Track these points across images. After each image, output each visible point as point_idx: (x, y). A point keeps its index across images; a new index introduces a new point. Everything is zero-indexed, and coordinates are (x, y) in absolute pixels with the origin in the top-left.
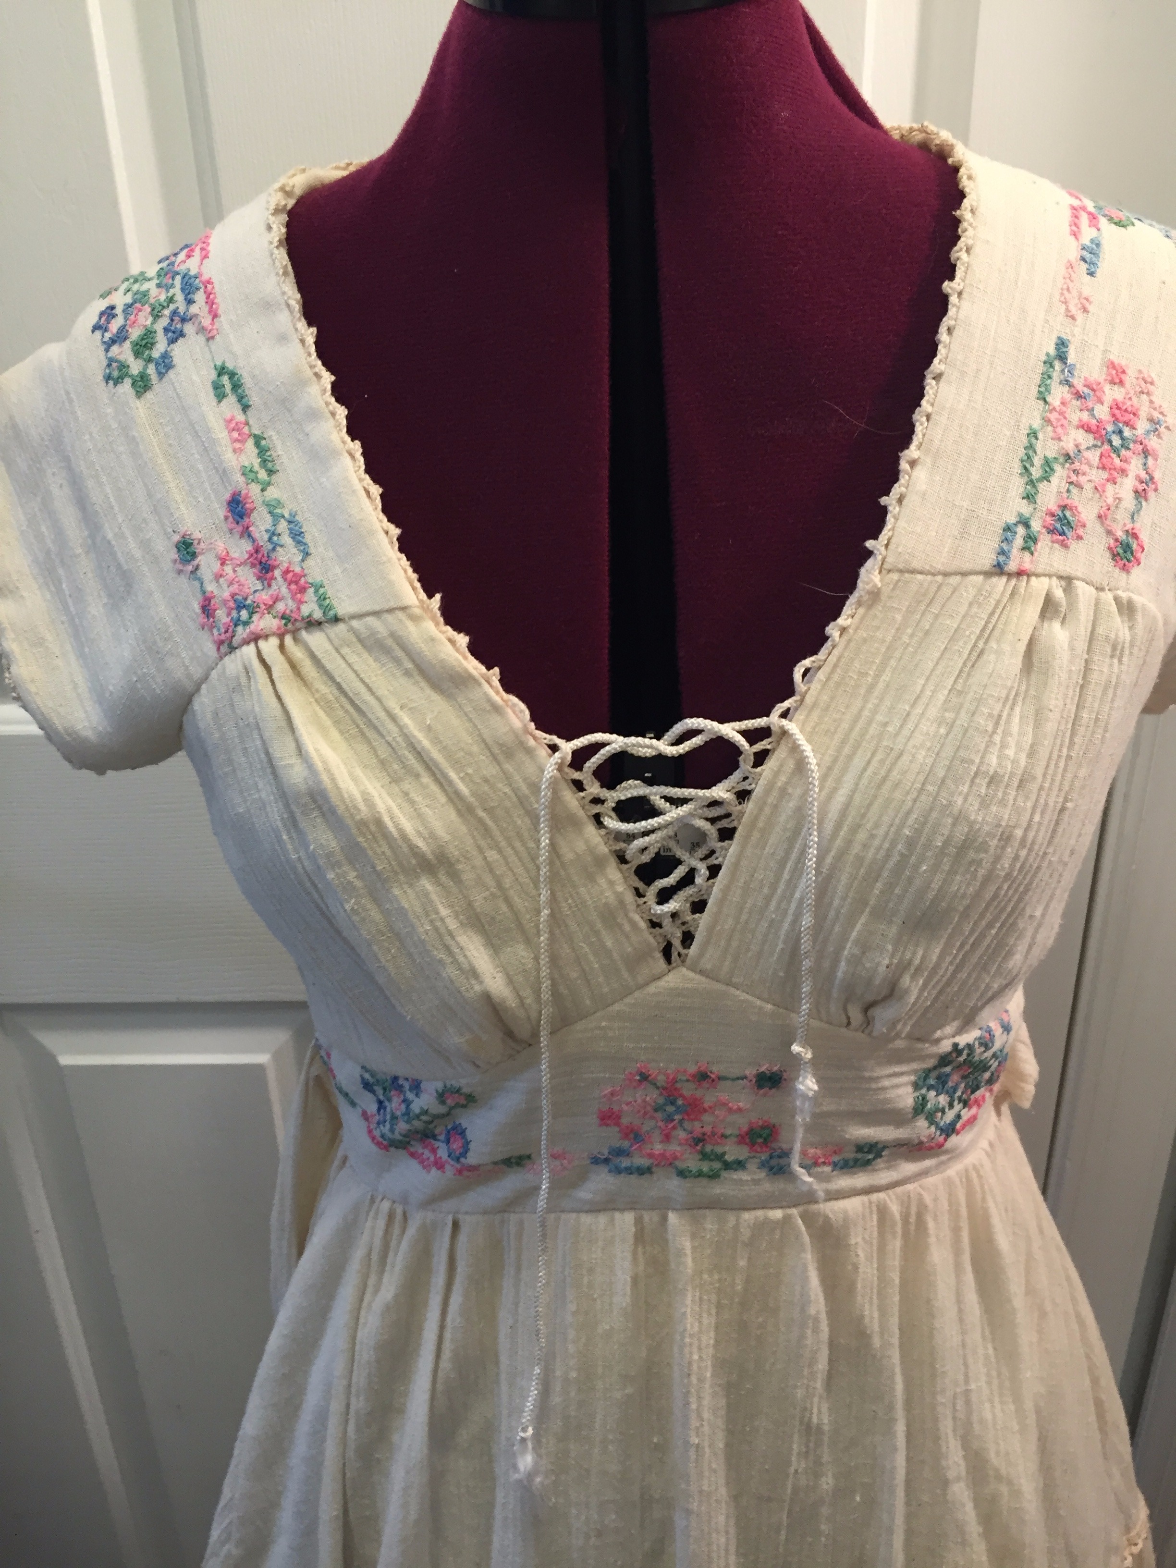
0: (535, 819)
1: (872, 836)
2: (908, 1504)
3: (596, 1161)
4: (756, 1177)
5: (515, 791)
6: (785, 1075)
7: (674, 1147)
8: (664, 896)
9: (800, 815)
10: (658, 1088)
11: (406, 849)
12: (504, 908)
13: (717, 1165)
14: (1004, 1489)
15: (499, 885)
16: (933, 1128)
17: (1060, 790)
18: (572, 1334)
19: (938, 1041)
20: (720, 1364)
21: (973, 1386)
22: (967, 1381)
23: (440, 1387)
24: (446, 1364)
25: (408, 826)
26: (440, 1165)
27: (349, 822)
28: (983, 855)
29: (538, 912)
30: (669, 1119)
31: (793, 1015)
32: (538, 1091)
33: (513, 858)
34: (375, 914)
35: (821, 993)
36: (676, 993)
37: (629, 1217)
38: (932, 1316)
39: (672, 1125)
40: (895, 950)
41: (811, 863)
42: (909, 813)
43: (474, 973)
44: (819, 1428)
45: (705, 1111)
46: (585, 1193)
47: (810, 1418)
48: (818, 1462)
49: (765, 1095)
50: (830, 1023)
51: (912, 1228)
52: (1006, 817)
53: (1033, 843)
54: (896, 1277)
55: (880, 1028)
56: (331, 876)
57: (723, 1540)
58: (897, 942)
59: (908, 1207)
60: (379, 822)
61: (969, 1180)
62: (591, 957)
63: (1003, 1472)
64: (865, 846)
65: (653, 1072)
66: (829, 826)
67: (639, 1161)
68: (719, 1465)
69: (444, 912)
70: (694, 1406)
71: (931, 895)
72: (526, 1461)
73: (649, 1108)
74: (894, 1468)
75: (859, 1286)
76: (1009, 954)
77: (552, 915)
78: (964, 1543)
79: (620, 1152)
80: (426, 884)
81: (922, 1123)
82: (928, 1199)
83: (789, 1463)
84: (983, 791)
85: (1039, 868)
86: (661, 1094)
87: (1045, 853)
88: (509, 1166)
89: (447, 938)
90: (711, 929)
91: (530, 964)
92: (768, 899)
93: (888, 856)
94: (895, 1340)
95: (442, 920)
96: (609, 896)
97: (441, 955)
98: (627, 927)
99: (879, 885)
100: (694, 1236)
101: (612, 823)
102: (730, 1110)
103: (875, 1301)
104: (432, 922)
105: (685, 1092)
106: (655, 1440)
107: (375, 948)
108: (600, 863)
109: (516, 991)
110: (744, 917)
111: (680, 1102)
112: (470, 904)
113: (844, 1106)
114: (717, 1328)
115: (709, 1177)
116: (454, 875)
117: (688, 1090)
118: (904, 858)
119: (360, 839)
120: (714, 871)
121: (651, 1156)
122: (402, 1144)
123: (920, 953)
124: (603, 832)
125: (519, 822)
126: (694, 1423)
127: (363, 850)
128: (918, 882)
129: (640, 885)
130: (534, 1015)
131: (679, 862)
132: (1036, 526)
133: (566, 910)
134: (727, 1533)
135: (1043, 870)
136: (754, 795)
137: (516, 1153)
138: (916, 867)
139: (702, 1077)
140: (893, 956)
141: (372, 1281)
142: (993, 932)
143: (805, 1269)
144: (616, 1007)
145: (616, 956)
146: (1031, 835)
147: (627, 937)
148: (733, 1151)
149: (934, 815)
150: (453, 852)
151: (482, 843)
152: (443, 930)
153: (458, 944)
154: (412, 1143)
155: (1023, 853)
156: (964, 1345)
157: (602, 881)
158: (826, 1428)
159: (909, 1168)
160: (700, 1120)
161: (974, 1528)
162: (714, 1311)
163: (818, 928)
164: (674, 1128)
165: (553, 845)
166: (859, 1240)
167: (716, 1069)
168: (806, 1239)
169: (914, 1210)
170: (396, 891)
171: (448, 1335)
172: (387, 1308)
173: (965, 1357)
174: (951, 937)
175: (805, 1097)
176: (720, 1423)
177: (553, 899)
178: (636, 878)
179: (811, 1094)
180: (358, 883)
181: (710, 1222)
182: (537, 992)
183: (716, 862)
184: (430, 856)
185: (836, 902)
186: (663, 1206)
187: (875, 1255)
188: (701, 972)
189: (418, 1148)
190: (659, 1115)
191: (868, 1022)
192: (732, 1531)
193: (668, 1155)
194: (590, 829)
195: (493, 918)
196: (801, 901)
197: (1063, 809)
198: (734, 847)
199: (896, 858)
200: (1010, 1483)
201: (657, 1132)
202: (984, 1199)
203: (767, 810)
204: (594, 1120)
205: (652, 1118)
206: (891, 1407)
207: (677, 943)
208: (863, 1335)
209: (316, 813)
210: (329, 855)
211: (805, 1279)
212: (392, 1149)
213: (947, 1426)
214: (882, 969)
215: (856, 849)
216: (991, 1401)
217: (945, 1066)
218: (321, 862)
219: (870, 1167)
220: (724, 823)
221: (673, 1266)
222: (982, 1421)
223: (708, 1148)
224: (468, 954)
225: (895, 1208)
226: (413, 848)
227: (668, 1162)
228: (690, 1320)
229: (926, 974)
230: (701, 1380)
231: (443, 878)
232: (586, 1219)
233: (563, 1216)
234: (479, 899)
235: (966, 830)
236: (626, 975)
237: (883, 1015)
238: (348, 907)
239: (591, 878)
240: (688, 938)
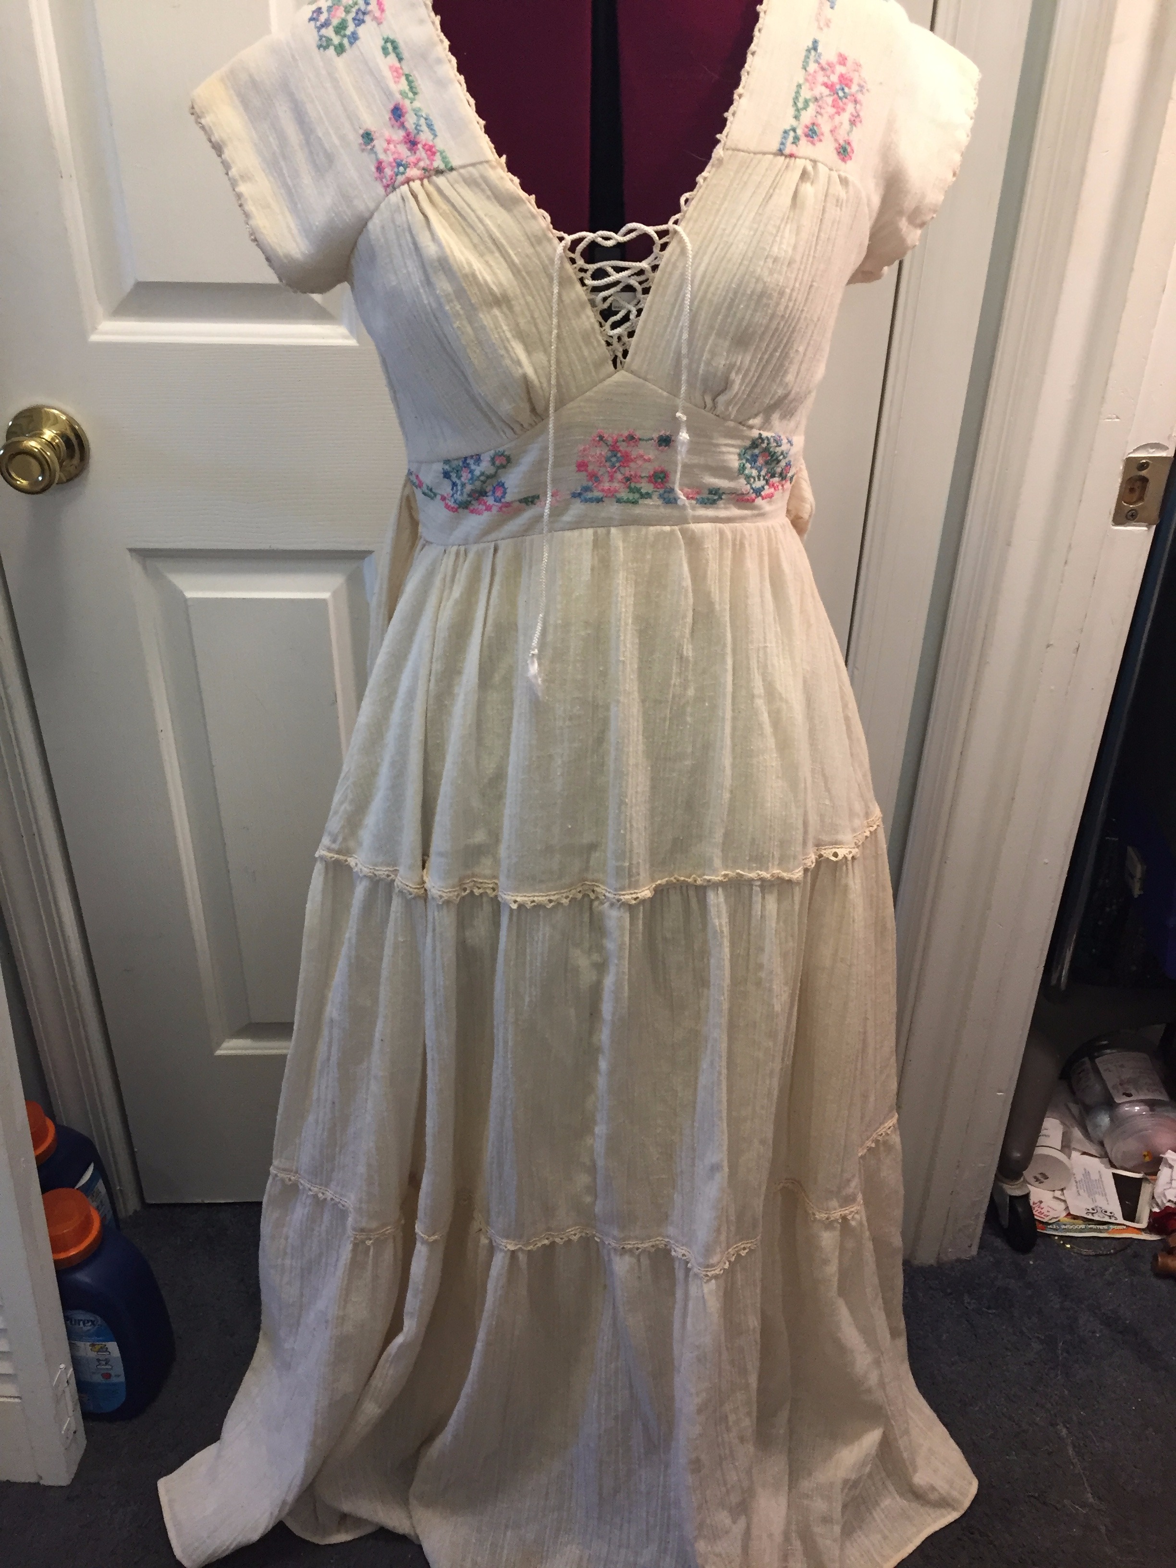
0: (551, 279)
1: (717, 288)
2: (733, 710)
3: (575, 495)
4: (657, 503)
5: (542, 262)
6: (673, 438)
7: (616, 485)
8: (614, 326)
9: (683, 275)
10: (608, 446)
11: (487, 291)
12: (534, 330)
13: (637, 496)
14: (784, 706)
15: (532, 317)
16: (749, 486)
17: (810, 274)
18: (559, 598)
19: (751, 427)
20: (637, 619)
21: (768, 645)
22: (765, 642)
23: (485, 643)
24: (489, 628)
25: (489, 278)
26: (489, 508)
27: (459, 274)
28: (770, 301)
29: (551, 333)
30: (613, 466)
31: (676, 399)
32: (547, 448)
33: (539, 301)
34: (469, 329)
35: (691, 385)
36: (619, 385)
37: (590, 531)
38: (747, 597)
39: (614, 470)
40: (728, 355)
41: (687, 302)
42: (735, 275)
43: (519, 363)
44: (687, 658)
45: (632, 460)
46: (567, 518)
47: (682, 651)
48: (686, 680)
49: (662, 451)
50: (696, 405)
51: (738, 547)
52: (781, 281)
53: (795, 300)
54: (728, 570)
55: (721, 408)
56: (447, 308)
57: (636, 724)
58: (728, 352)
59: (736, 536)
60: (474, 275)
61: (769, 533)
62: (577, 362)
63: (784, 696)
64: (714, 294)
65: (606, 436)
66: (697, 282)
67: (597, 494)
68: (634, 676)
69: (505, 328)
70: (622, 638)
71: (744, 324)
72: (534, 668)
73: (603, 459)
74: (726, 682)
75: (709, 573)
76: (786, 372)
77: (559, 336)
78: (762, 735)
79: (586, 489)
80: (496, 311)
81: (743, 481)
82: (746, 533)
83: (671, 678)
84: (771, 265)
85: (799, 319)
86: (609, 450)
87: (802, 310)
88: (527, 504)
89: (506, 342)
90: (637, 345)
91: (546, 363)
92: (666, 326)
93: (725, 300)
94: (728, 607)
95: (504, 332)
96: (587, 325)
97: (502, 352)
98: (595, 344)
99: (720, 317)
100: (624, 541)
101: (590, 282)
102: (645, 460)
103: (717, 584)
104: (498, 333)
105: (621, 448)
106: (601, 669)
107: (468, 350)
108: (583, 306)
109: (538, 377)
110: (654, 337)
111: (619, 455)
112: (517, 325)
113: (702, 461)
114: (635, 596)
115: (633, 503)
116: (510, 308)
117: (623, 447)
118: (733, 300)
119: (464, 284)
120: (640, 312)
121: (603, 490)
122: (465, 505)
123: (740, 358)
124: (585, 288)
125: (543, 280)
126: (622, 649)
127: (465, 291)
128: (739, 315)
129: (602, 321)
130: (547, 394)
131: (622, 308)
132: (799, 132)
133: (565, 334)
134: (638, 721)
135: (802, 321)
136: (660, 267)
137: (531, 495)
138: (739, 305)
139: (631, 438)
140: (726, 359)
141: (446, 593)
142: (778, 354)
143: (681, 559)
144: (588, 394)
145: (589, 361)
146: (795, 294)
147: (595, 349)
148: (646, 487)
149: (747, 277)
150: (510, 293)
151: (524, 291)
152: (504, 338)
153: (511, 345)
154: (473, 502)
155: (791, 304)
156: (764, 622)
157: (584, 317)
158: (691, 659)
159: (735, 512)
160: (628, 466)
161: (768, 729)
162: (633, 586)
163: (690, 341)
164: (615, 472)
165: (560, 294)
166: (710, 546)
167: (638, 434)
168: (682, 542)
169: (738, 537)
170: (481, 316)
171: (491, 611)
172: (457, 602)
173: (764, 628)
174: (755, 350)
175: (683, 443)
176: (636, 653)
177: (559, 326)
178: (600, 316)
179: (686, 441)
180: (461, 312)
181: (633, 531)
182: (549, 381)
183: (641, 307)
184: (499, 295)
185: (699, 328)
186: (607, 523)
187: (718, 558)
188: (632, 372)
189: (475, 505)
190: (608, 464)
191: (715, 407)
192: (641, 720)
193: (612, 489)
194: (578, 285)
195: (529, 335)
196: (682, 328)
197: (811, 286)
198: (650, 297)
199: (728, 300)
200: (787, 702)
201: (607, 475)
202: (777, 544)
203: (667, 275)
204: (574, 468)
205: (605, 466)
206: (725, 645)
207: (620, 355)
208: (711, 604)
209: (441, 272)
210: (448, 295)
211: (681, 565)
212: (460, 510)
213: (754, 664)
214: (721, 366)
215: (709, 295)
216: (778, 656)
217: (755, 448)
218: (443, 300)
219: (716, 506)
220: (645, 285)
221: (613, 558)
222: (773, 665)
223: (633, 485)
224: (516, 352)
225: (729, 535)
226: (490, 289)
227: (611, 494)
228: (621, 588)
229: (743, 372)
230: (626, 624)
231: (505, 309)
232: (568, 534)
233: (555, 533)
234: (522, 321)
235: (762, 286)
236: (594, 374)
237: (722, 399)
238: (455, 326)
239: (578, 314)
240: (625, 353)
